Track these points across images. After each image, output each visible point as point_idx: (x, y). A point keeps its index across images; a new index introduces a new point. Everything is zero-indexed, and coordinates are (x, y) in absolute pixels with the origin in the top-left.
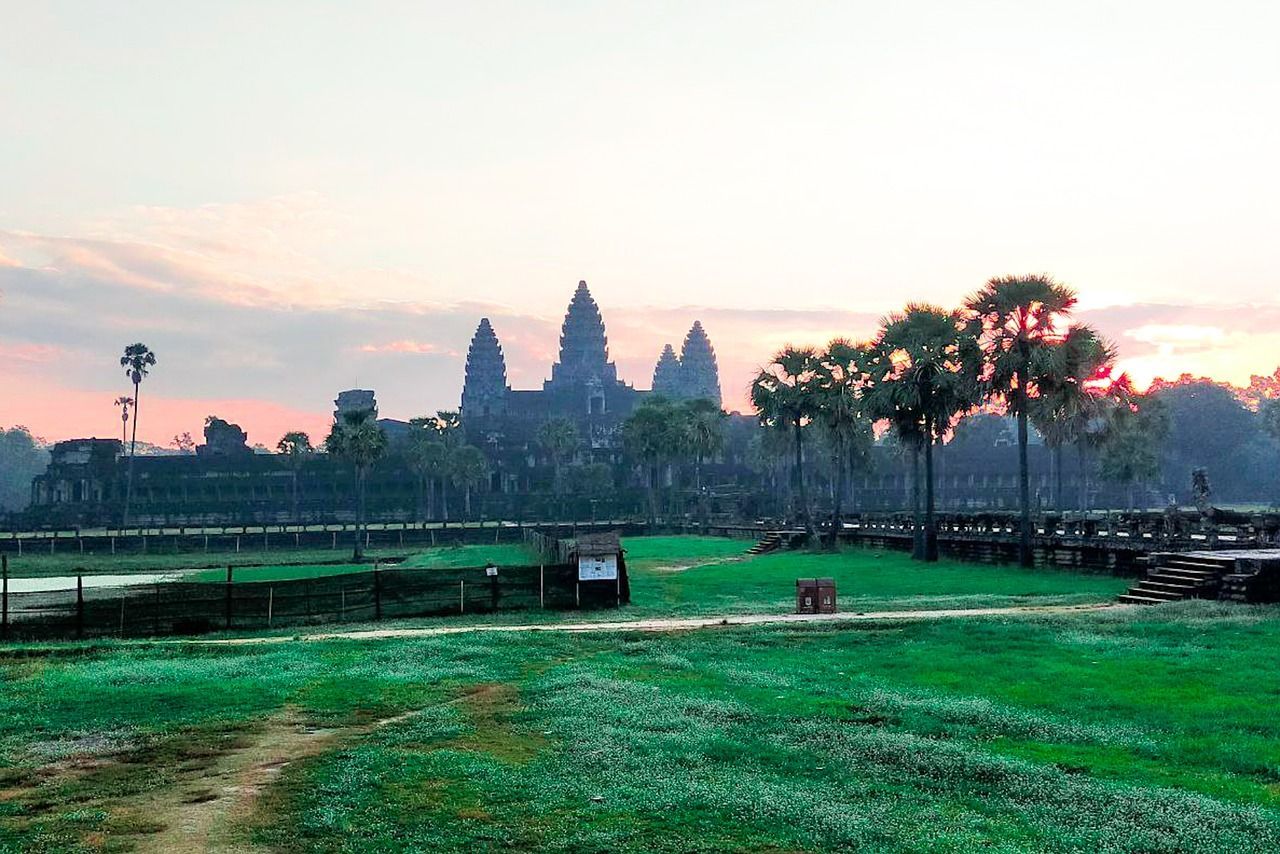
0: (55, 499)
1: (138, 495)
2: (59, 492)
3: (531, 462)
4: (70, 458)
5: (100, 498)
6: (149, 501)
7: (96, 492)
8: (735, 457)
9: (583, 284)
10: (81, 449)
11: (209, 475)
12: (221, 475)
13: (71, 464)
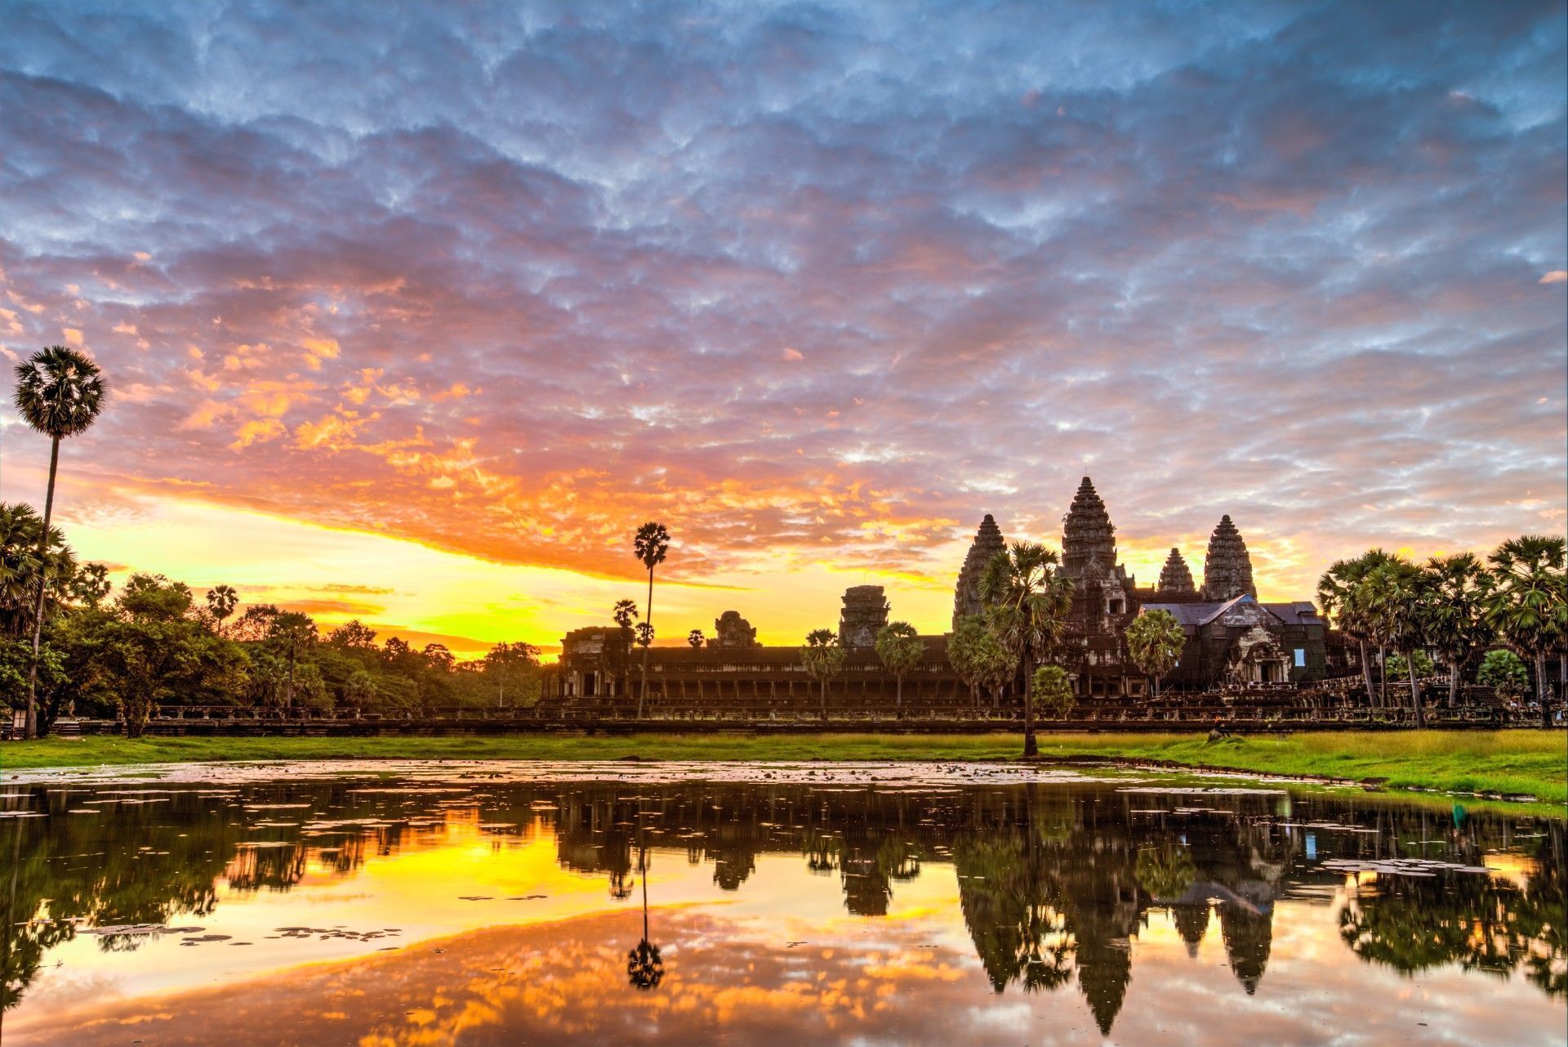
0: (566, 692)
1: (651, 690)
2: (571, 686)
3: (1093, 660)
4: (582, 649)
5: (612, 692)
6: (663, 696)
7: (608, 685)
8: (1348, 656)
9: (1086, 480)
10: (595, 637)
11: (726, 669)
12: (739, 669)
13: (583, 655)
